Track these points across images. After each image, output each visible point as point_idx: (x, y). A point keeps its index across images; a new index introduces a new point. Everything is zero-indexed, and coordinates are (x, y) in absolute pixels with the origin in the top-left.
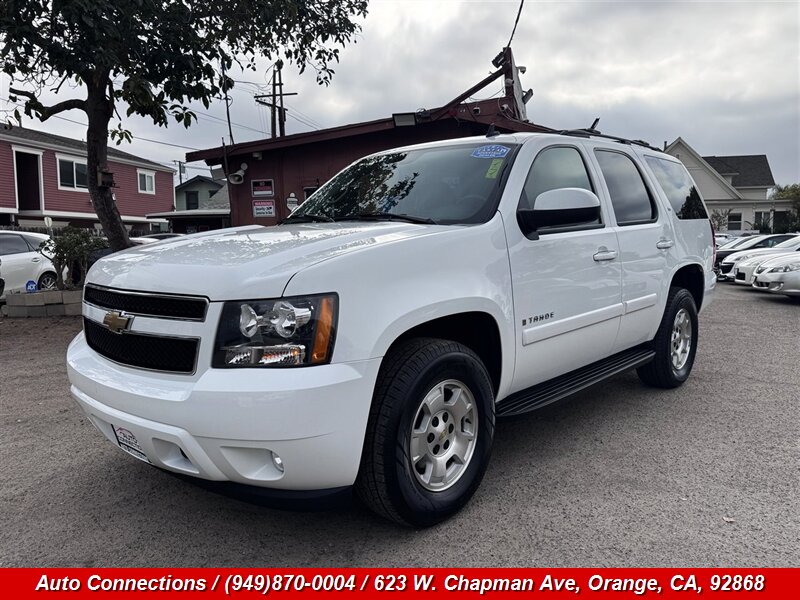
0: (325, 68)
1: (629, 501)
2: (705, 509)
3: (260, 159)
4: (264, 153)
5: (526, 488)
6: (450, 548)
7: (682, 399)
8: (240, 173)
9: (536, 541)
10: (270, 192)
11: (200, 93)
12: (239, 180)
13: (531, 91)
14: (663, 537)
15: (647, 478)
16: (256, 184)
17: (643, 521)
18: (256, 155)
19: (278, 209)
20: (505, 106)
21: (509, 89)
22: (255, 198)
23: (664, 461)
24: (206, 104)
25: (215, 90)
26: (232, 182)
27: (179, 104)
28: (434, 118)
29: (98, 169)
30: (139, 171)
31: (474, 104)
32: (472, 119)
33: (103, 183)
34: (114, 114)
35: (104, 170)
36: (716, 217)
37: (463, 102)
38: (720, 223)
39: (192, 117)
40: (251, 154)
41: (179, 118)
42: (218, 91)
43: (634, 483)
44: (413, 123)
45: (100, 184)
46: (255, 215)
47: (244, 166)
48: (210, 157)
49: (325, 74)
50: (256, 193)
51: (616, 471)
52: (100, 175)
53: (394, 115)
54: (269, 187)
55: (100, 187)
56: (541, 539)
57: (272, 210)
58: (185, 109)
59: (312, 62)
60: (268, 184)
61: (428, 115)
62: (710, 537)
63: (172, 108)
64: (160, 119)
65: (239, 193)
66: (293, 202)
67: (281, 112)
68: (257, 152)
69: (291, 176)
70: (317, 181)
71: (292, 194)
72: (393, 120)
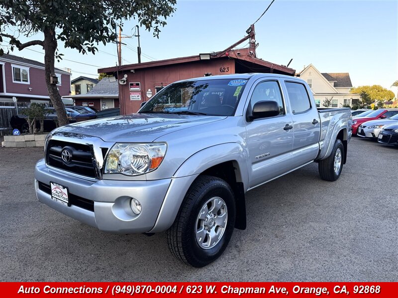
3: (134, 72)
4: (135, 70)
8: (124, 79)
10: (138, 89)
11: (101, 38)
12: (124, 82)
16: (132, 85)
19: (142, 97)
20: (251, 52)
21: (253, 44)
22: (131, 91)
26: (121, 83)
28: (218, 56)
29: (50, 75)
31: (237, 50)
32: (236, 57)
33: (53, 82)
35: (54, 76)
37: (232, 49)
38: (328, 104)
39: (95, 50)
40: (130, 70)
41: (89, 51)
44: (209, 58)
46: (131, 99)
47: (126, 76)
48: (111, 71)
50: (131, 89)
52: (51, 78)
55: (52, 84)
57: (139, 97)
58: (92, 45)
60: (138, 85)
61: (216, 55)
63: (86, 44)
64: (80, 48)
65: (123, 89)
66: (150, 94)
67: (139, 49)
68: (132, 70)
69: (148, 81)
70: (162, 84)
71: (149, 90)
72: (199, 56)
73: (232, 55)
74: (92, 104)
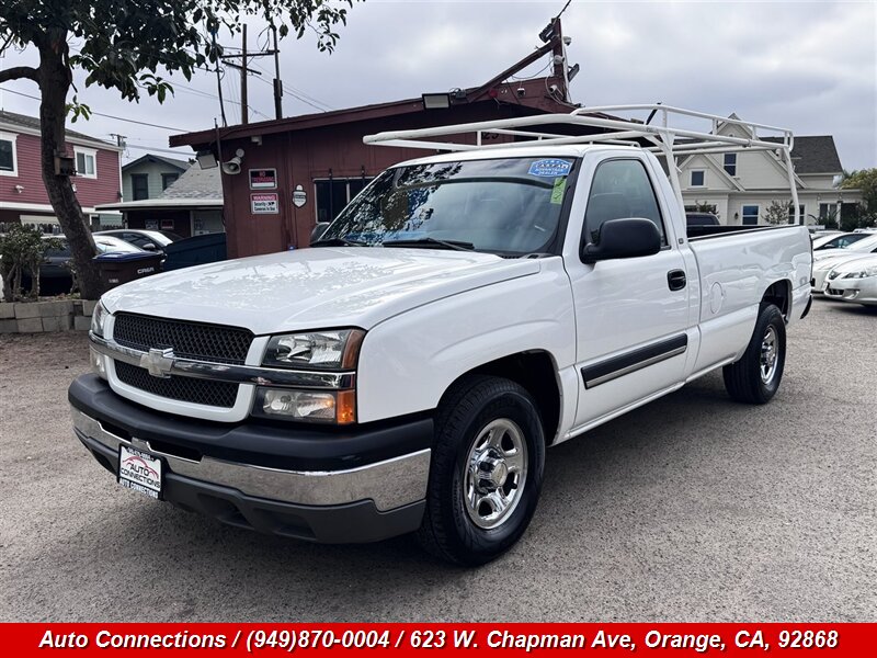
0: (327, 32)
1: (732, 527)
2: (809, 533)
3: (260, 144)
4: (264, 137)
5: (624, 518)
6: (562, 577)
7: (767, 422)
8: (236, 161)
9: (647, 567)
10: (272, 184)
11: (180, 62)
12: (235, 169)
13: (577, 66)
14: (774, 560)
15: (747, 504)
16: (255, 175)
17: (750, 545)
18: (255, 140)
19: (281, 205)
20: (554, 87)
21: (558, 67)
22: (253, 191)
23: (761, 488)
24: (188, 75)
25: (201, 60)
26: (227, 171)
27: (151, 73)
28: (470, 100)
29: (55, 153)
30: (77, 150)
31: (518, 84)
32: (515, 102)
33: (61, 170)
35: (63, 155)
36: (775, 210)
37: (505, 82)
38: (779, 217)
39: (167, 91)
40: (249, 138)
41: (151, 91)
42: (204, 61)
43: (735, 510)
44: (447, 105)
45: (58, 172)
46: (254, 212)
47: (240, 153)
48: (198, 141)
49: (327, 39)
50: (255, 185)
51: (714, 498)
52: (57, 162)
53: (423, 95)
54: (270, 179)
55: (58, 176)
56: (652, 565)
57: (274, 206)
58: (159, 79)
59: (313, 24)
60: (270, 174)
61: (464, 96)
62: (820, 559)
63: (143, 78)
64: (129, 92)
65: (234, 185)
66: (300, 196)
67: (277, 84)
68: (256, 136)
69: (297, 164)
70: (330, 171)
71: (299, 187)
72: (422, 100)
73: (505, 96)
74: (170, 224)
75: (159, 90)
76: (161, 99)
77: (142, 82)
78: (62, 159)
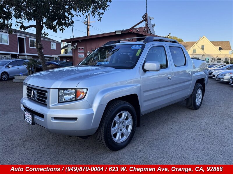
0: (99, 17)
3: (81, 42)
4: (82, 40)
8: (75, 46)
10: (83, 51)
12: (75, 47)
13: (155, 24)
16: (79, 49)
18: (79, 41)
19: (85, 55)
20: (145, 29)
22: (79, 52)
26: (73, 48)
28: (126, 32)
30: (51, 43)
31: (137, 28)
32: (136, 33)
33: (40, 47)
34: (43, 29)
35: (40, 44)
36: (213, 59)
37: (134, 28)
39: (64, 30)
40: (78, 41)
41: (60, 30)
45: (39, 48)
46: (79, 57)
47: (76, 44)
48: (68, 41)
49: (99, 19)
57: (83, 56)
59: (96, 15)
60: (83, 49)
64: (55, 30)
65: (75, 51)
67: (87, 29)
68: (80, 40)
69: (88, 46)
70: (95, 48)
71: (89, 52)
72: (115, 32)
73: (134, 31)
75: (62, 30)
76: (63, 32)
77: (58, 28)
78: (40, 45)
